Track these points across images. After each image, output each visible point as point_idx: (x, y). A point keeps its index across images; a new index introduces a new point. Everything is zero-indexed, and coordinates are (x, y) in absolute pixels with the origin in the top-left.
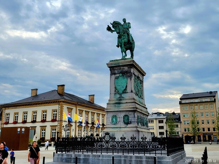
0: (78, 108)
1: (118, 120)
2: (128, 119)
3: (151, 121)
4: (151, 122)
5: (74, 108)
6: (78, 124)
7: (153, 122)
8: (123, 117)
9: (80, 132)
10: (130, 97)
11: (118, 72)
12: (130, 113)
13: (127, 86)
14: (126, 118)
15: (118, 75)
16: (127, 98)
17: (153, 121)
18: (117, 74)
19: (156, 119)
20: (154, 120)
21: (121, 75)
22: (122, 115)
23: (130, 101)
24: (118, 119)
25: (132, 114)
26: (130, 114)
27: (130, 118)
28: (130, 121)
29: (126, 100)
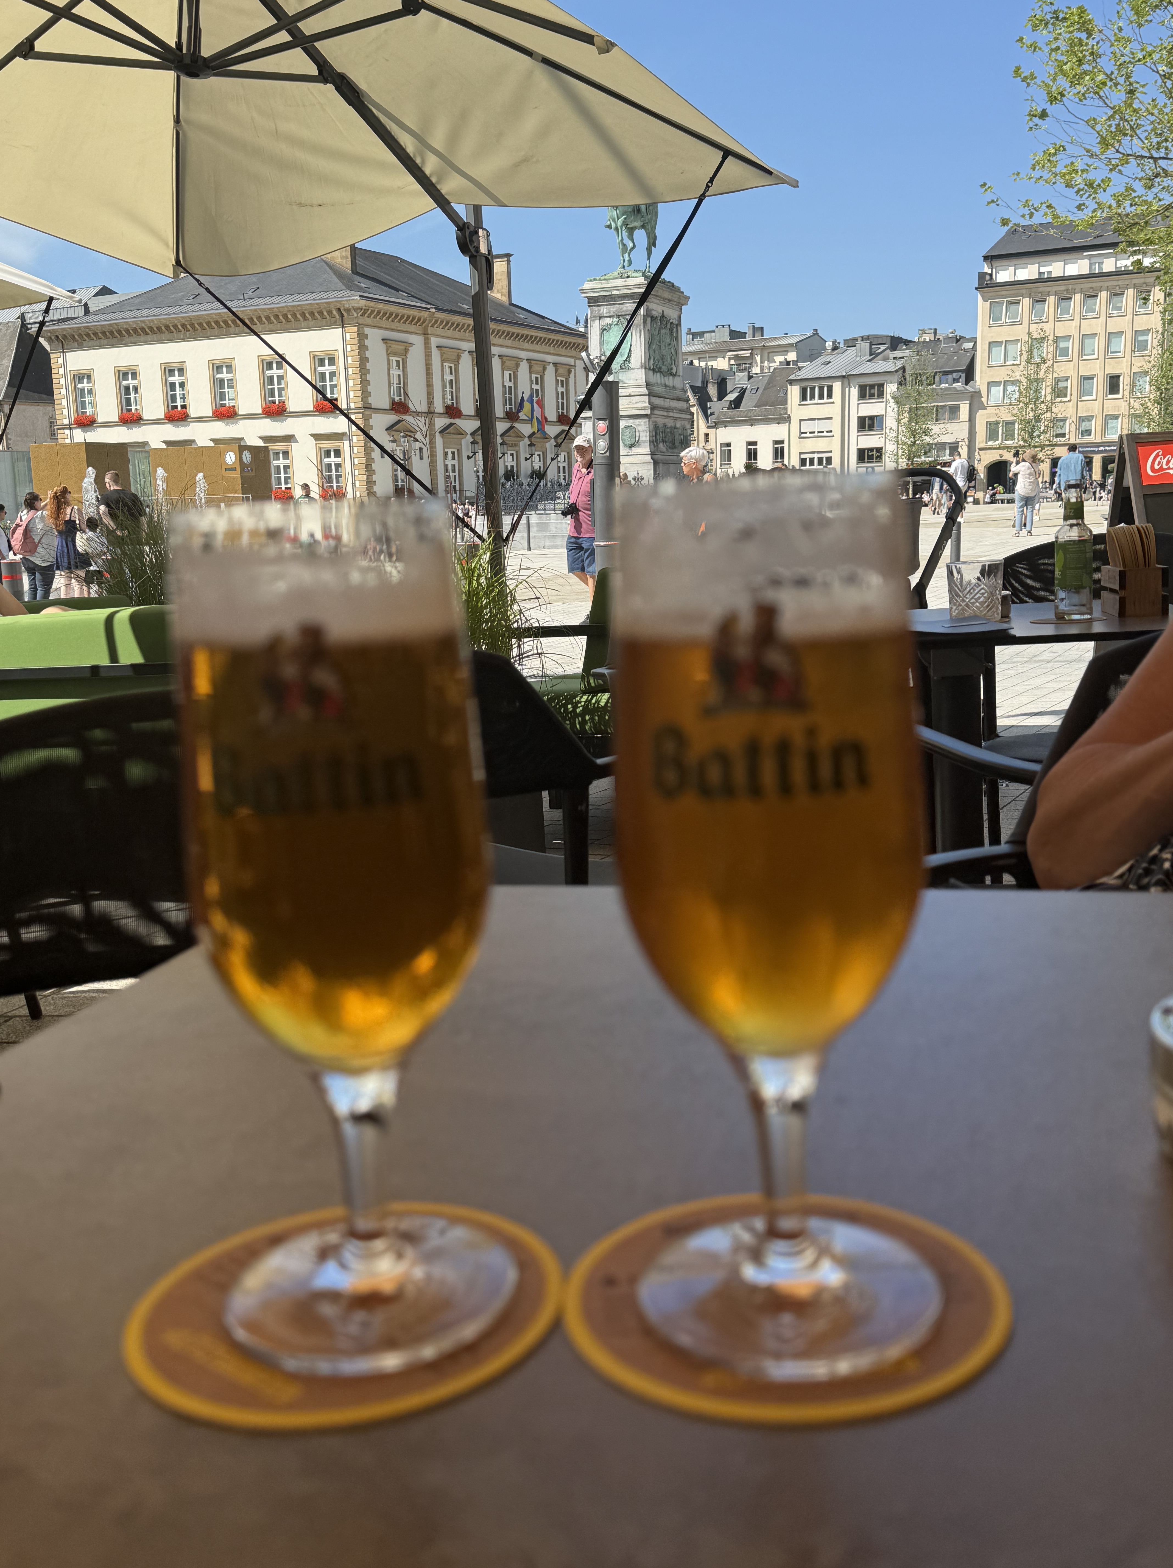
0: (434, 341)
2: (633, 436)
3: (821, 389)
4: (821, 397)
5: (417, 340)
6: (441, 422)
7: (830, 396)
9: (455, 462)
10: (638, 381)
11: (609, 312)
12: (638, 421)
13: (630, 350)
14: (628, 432)
15: (608, 321)
16: (632, 382)
17: (830, 389)
18: (607, 317)
19: (846, 379)
20: (837, 387)
21: (615, 320)
23: (638, 390)
25: (642, 423)
26: (637, 424)
27: (637, 434)
28: (636, 439)
29: (628, 387)
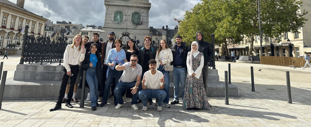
0: (2, 11)
1: (124, 19)
2: (139, 18)
3: (86, 33)
8: (131, 15)
14: (136, 16)
19: (91, 31)
20: (89, 33)
22: (130, 12)
24: (124, 17)
26: (142, 12)
27: (141, 18)
28: (141, 20)
